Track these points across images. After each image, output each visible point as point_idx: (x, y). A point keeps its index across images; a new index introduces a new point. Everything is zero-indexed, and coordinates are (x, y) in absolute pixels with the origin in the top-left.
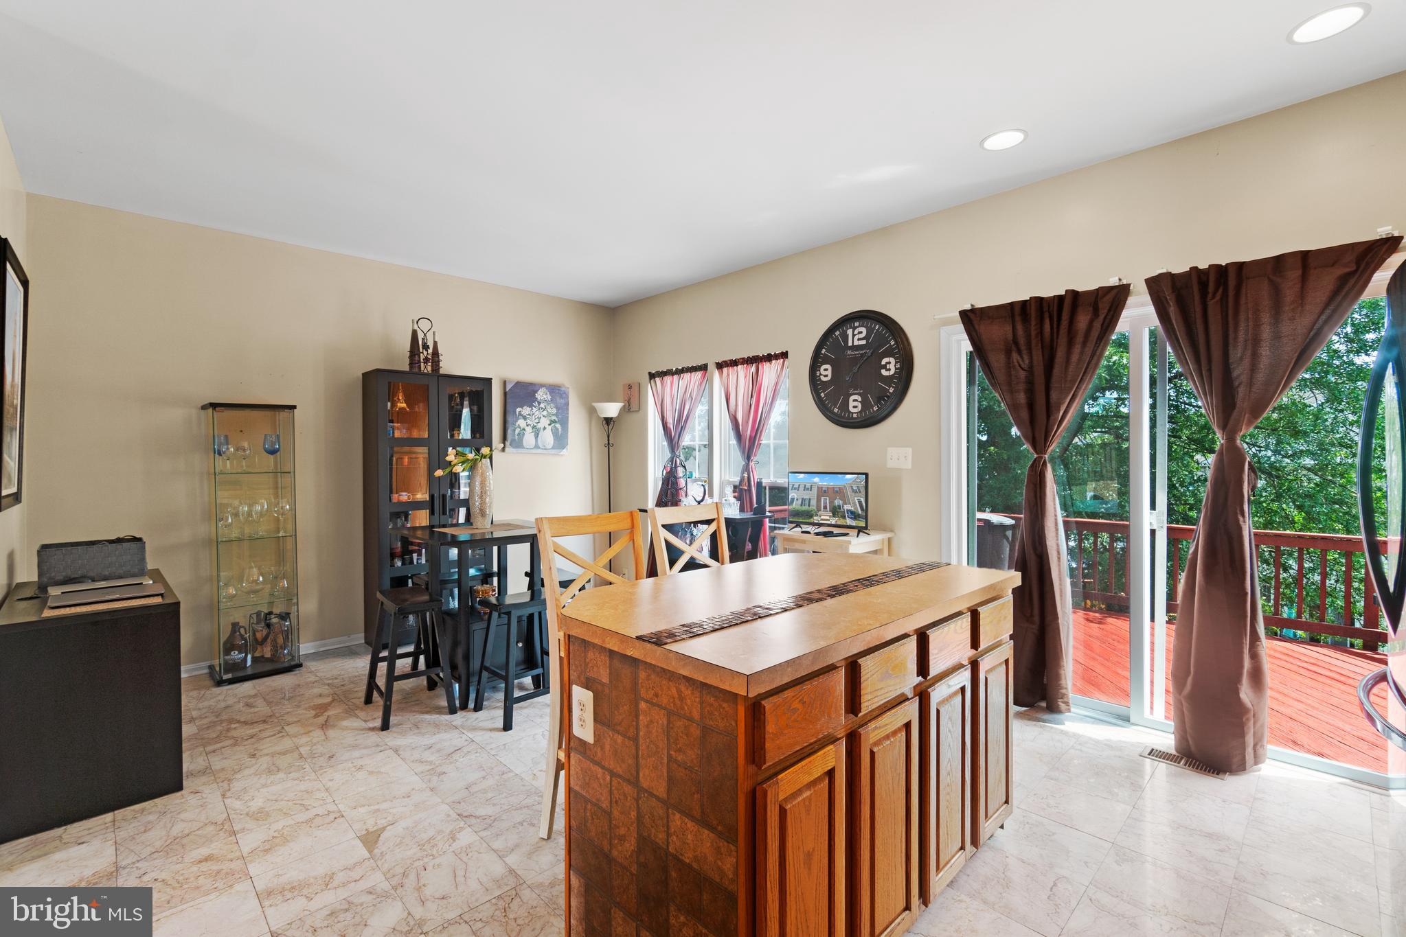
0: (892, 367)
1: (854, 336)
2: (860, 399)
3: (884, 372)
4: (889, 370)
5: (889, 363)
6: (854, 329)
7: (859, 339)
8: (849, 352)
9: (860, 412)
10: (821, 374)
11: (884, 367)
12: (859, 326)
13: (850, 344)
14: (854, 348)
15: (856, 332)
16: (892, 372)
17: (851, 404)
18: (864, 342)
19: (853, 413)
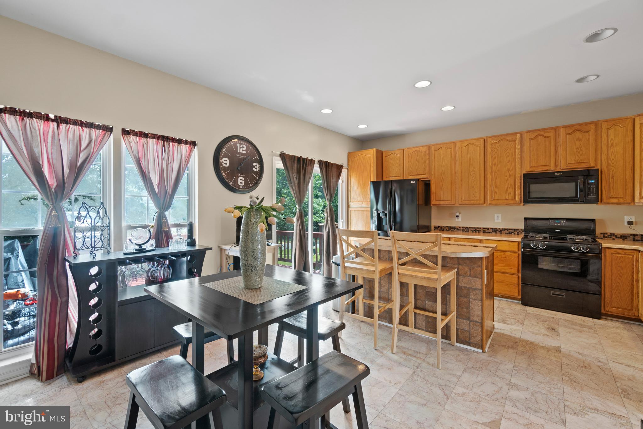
0: (257, 167)
1: (240, 148)
2: (244, 180)
3: (254, 169)
4: (256, 169)
5: (256, 165)
6: (241, 144)
7: (243, 150)
8: (238, 155)
9: (244, 186)
10: (222, 162)
11: (254, 167)
12: (243, 144)
13: (239, 151)
14: (240, 153)
15: (241, 146)
16: (257, 170)
17: (239, 181)
18: (245, 152)
19: (240, 186)
